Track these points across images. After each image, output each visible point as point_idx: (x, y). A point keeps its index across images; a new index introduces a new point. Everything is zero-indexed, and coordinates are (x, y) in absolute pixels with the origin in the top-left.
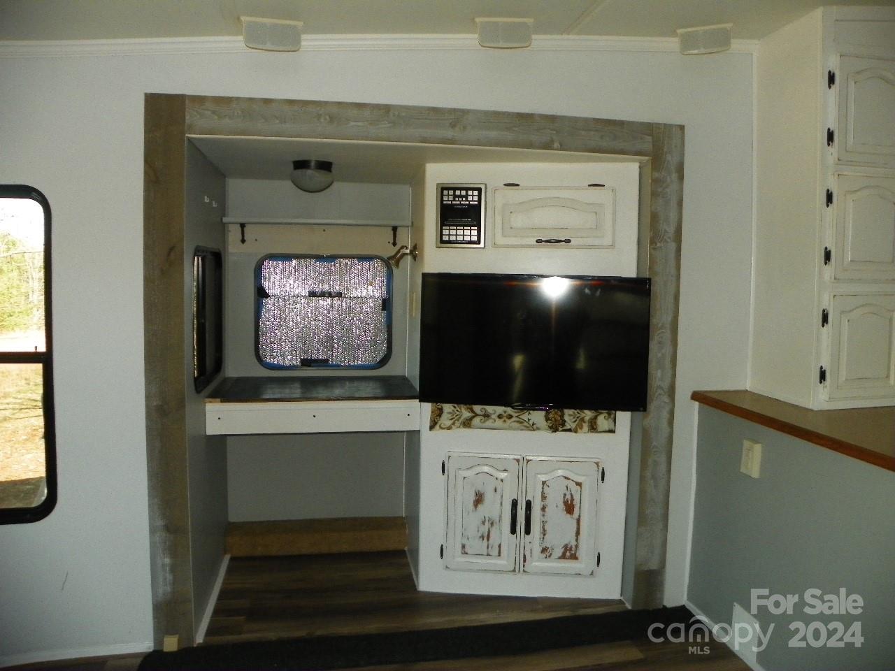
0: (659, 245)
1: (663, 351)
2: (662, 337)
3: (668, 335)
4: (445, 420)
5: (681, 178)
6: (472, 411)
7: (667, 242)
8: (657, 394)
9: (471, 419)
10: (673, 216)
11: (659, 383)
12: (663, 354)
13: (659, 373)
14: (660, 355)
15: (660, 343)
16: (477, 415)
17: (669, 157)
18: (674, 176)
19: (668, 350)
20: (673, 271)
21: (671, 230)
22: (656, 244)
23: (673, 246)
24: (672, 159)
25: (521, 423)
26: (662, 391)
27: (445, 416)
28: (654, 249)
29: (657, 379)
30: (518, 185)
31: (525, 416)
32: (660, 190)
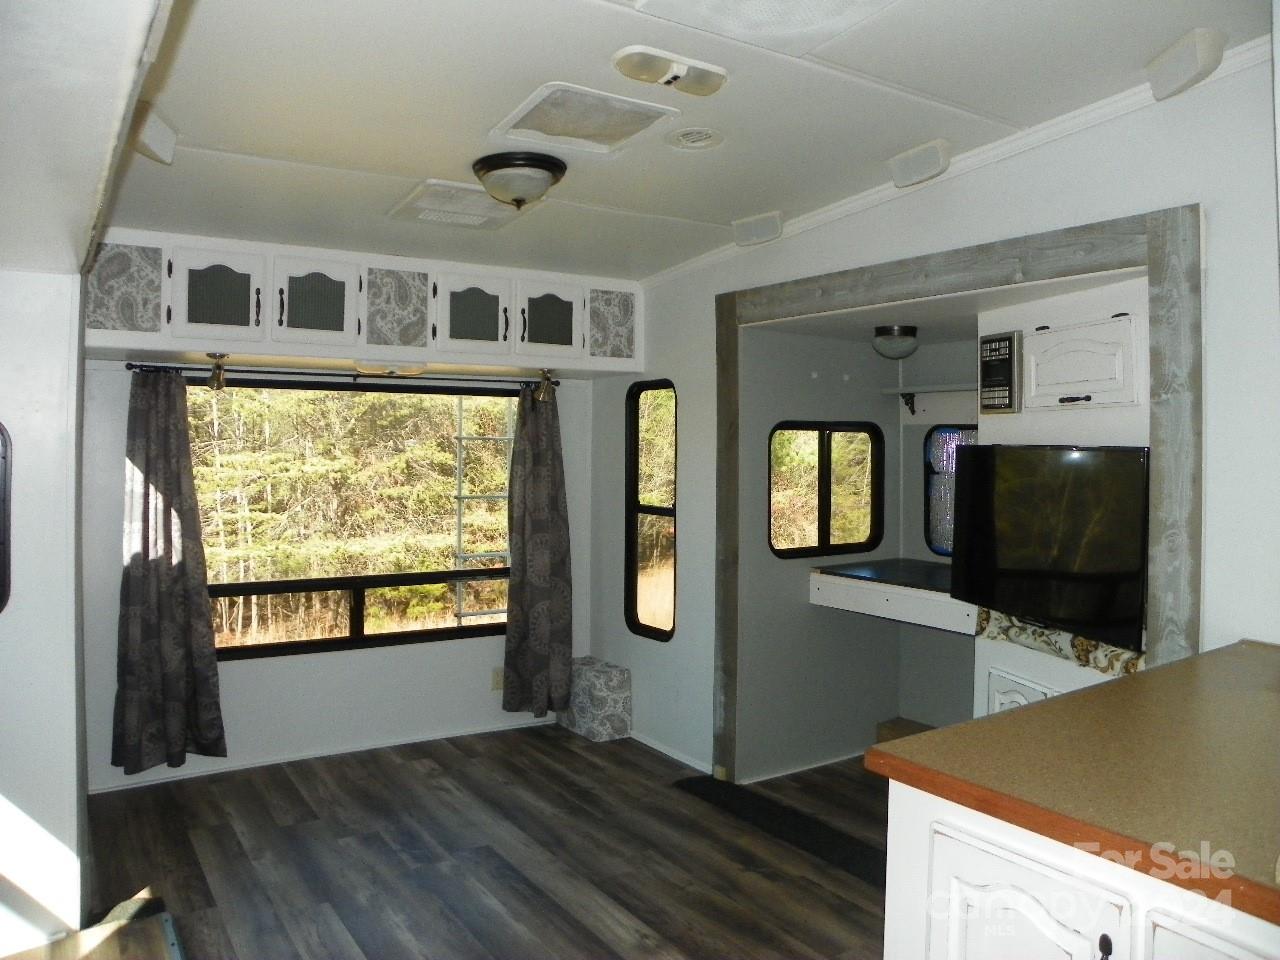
0: (1164, 396)
1: (1177, 563)
2: (1173, 541)
3: (1183, 539)
4: (992, 628)
5: (1196, 289)
6: (1011, 621)
7: (1178, 392)
8: (1167, 630)
9: (1009, 628)
10: (1186, 350)
11: (1170, 614)
12: (1174, 568)
13: (1170, 598)
14: (1170, 569)
15: (1171, 550)
16: (1013, 625)
17: (1174, 260)
18: (1185, 287)
19: (1184, 561)
20: (1189, 436)
21: (1183, 373)
22: (1160, 396)
23: (1187, 397)
24: (1179, 263)
25: (1049, 645)
26: (1175, 629)
27: (992, 622)
28: (1158, 403)
29: (1167, 608)
30: (1048, 328)
31: (1054, 638)
32: (1162, 313)
